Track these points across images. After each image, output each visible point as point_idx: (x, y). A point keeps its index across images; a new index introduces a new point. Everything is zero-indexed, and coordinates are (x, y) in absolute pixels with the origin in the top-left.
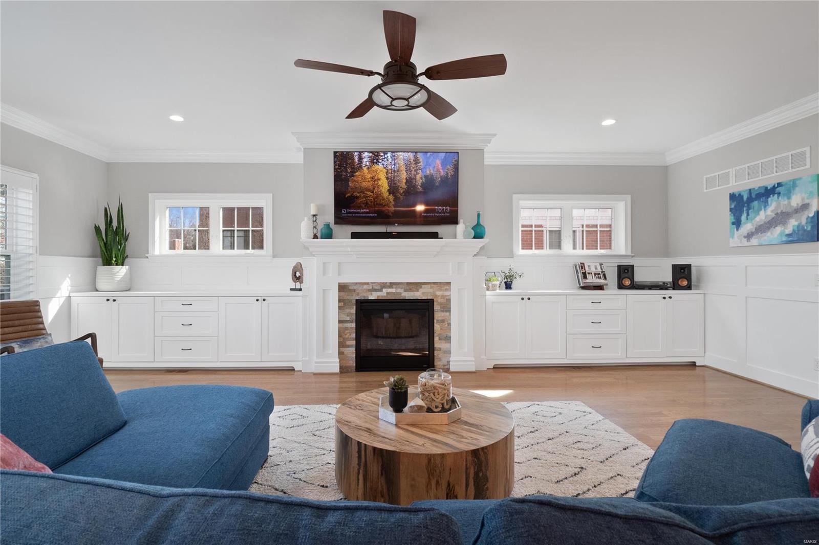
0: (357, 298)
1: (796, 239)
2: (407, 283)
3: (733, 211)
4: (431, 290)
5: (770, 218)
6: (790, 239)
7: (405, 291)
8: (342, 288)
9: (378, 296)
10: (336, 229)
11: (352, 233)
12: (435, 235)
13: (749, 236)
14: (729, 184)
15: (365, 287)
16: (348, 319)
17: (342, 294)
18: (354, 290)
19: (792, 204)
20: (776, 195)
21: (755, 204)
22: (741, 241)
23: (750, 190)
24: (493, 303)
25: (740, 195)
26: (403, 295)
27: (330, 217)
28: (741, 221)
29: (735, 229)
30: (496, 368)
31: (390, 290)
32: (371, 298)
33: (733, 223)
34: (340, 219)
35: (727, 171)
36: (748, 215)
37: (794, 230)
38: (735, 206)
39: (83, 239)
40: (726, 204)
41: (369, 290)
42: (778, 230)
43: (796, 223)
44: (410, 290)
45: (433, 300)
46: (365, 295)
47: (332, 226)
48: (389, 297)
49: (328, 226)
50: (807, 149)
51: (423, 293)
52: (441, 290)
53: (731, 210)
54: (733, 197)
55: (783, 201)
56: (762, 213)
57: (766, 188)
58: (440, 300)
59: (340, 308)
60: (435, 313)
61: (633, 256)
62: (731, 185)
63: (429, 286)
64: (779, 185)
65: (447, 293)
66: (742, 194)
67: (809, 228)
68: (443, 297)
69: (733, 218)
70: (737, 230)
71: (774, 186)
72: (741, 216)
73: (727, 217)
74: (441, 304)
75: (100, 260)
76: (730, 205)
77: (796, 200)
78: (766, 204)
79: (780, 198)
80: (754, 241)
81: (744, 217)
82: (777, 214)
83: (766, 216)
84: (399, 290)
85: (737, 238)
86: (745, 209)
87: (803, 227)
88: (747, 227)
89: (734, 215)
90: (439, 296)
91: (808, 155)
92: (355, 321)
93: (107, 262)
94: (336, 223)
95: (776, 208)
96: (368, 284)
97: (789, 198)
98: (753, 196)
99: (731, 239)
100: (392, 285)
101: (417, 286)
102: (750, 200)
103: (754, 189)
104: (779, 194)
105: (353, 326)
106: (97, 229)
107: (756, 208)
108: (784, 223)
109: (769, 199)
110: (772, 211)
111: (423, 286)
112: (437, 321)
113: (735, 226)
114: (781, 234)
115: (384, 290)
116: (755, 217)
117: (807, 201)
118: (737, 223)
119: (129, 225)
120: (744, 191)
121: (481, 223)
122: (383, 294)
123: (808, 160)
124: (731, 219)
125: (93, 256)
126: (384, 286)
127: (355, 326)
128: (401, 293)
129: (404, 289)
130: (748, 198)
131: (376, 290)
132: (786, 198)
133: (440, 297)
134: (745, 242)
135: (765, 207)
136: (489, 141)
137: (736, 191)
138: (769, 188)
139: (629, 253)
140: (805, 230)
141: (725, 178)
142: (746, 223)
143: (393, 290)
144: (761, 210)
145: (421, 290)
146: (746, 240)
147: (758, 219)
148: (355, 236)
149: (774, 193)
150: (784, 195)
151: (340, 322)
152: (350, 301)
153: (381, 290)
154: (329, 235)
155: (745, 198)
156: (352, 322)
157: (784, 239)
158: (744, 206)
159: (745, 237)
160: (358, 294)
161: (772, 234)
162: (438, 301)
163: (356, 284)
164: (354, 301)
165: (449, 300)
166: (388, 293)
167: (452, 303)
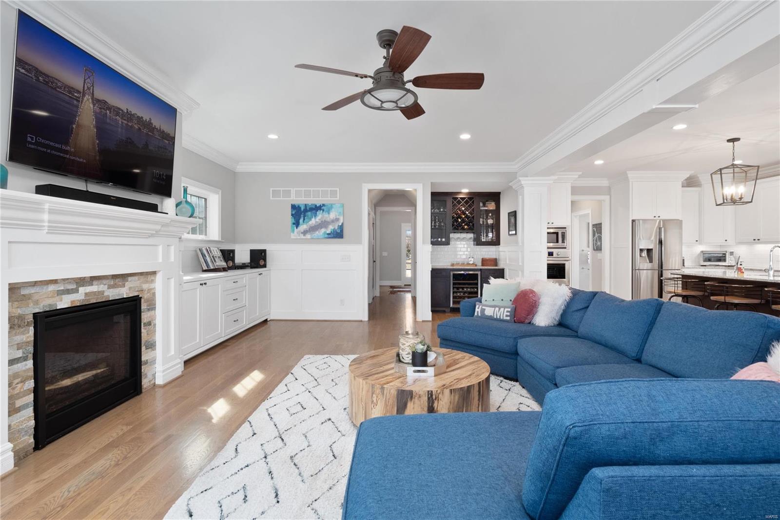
0: (37, 310)
1: (332, 236)
2: (113, 275)
3: (294, 216)
4: (137, 283)
5: (318, 223)
6: (330, 236)
7: (109, 288)
8: (16, 292)
9: (72, 302)
12: (154, 208)
13: (305, 233)
14: (290, 197)
15: (52, 288)
16: (22, 354)
17: (13, 305)
18: (31, 296)
19: (331, 217)
20: (322, 211)
21: (309, 213)
22: (299, 234)
23: (306, 205)
25: (299, 206)
26: (106, 294)
28: (299, 223)
29: (295, 228)
31: (90, 289)
32: (61, 305)
33: (294, 224)
35: (289, 189)
36: (304, 220)
37: (331, 232)
38: (295, 213)
40: (289, 211)
42: (323, 230)
43: (333, 228)
44: (115, 286)
45: (140, 296)
46: (50, 301)
48: (88, 301)
50: (338, 189)
51: (130, 288)
52: (147, 282)
53: (292, 215)
54: (293, 207)
55: (326, 215)
56: (313, 219)
57: (316, 205)
60: (142, 314)
61: (222, 242)
62: (292, 198)
63: (136, 278)
64: (324, 205)
65: (152, 286)
66: (300, 206)
67: (339, 231)
68: (149, 290)
69: (293, 220)
70: (297, 228)
71: (321, 205)
72: (299, 219)
73: (290, 220)
74: (147, 301)
76: (292, 211)
77: (332, 215)
78: (316, 215)
79: (324, 213)
80: (308, 236)
81: (301, 221)
82: (322, 221)
83: (316, 222)
84: (101, 288)
85: (296, 234)
86: (302, 215)
87: (336, 230)
88: (303, 227)
89: (295, 219)
90: (145, 290)
91: (338, 191)
92: (31, 356)
95: (322, 218)
96: (55, 282)
97: (329, 213)
98: (308, 208)
99: (292, 233)
100: (92, 280)
101: (123, 278)
102: (306, 211)
103: (308, 204)
104: (323, 210)
105: (27, 367)
107: (310, 216)
108: (326, 227)
109: (318, 212)
110: (319, 220)
111: (130, 279)
112: (144, 324)
113: (295, 225)
114: (325, 233)
115: (81, 289)
116: (309, 221)
117: (338, 217)
118: (297, 224)
120: (302, 205)
122: (79, 297)
123: (338, 194)
124: (292, 221)
126: (81, 282)
127: (32, 366)
128: (102, 292)
129: (108, 285)
130: (304, 210)
131: (68, 292)
132: (327, 213)
133: (146, 292)
134: (302, 236)
135: (315, 216)
137: (296, 203)
138: (318, 206)
139: (220, 240)
140: (337, 232)
141: (287, 193)
142: (302, 225)
143: (94, 288)
144: (313, 217)
145: (128, 284)
146: (302, 235)
147: (310, 223)
149: (320, 209)
150: (326, 211)
152: (25, 318)
153: (76, 291)
155: (302, 209)
156: (26, 360)
157: (326, 236)
158: (301, 214)
159: (302, 233)
160: (36, 303)
161: (319, 232)
162: (145, 296)
163: (35, 284)
164: (30, 318)
165: (154, 294)
166: (86, 294)
167: (157, 296)
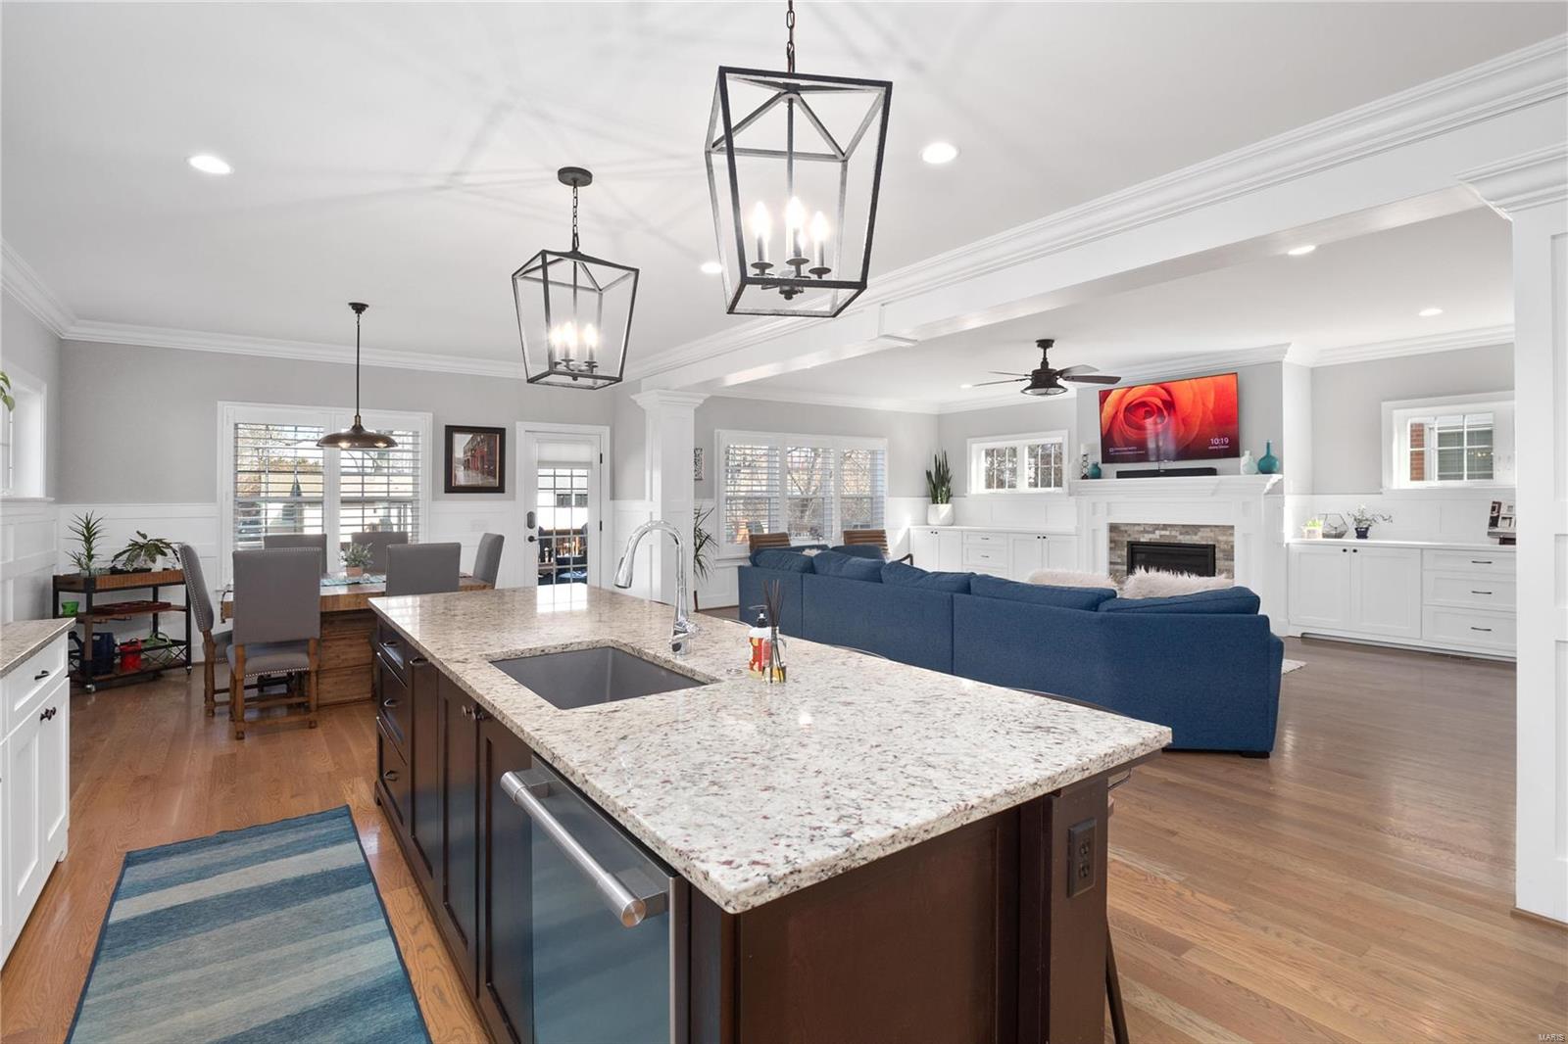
0: (1129, 540)
2: (1184, 525)
4: (1212, 534)
7: (1181, 534)
8: (1114, 528)
9: (1150, 539)
10: (1105, 468)
11: (1118, 473)
12: (1212, 472)
15: (1137, 528)
16: (1119, 561)
17: (1114, 534)
18: (1126, 531)
24: (1300, 553)
26: (1178, 538)
27: (1098, 458)
30: (1304, 637)
31: (1163, 533)
32: (1142, 540)
34: (1107, 458)
39: (921, 485)
41: (1142, 532)
44: (1187, 533)
45: (1214, 546)
46: (1137, 536)
47: (1100, 465)
48: (1162, 541)
49: (1096, 466)
51: (1202, 538)
52: (1225, 535)
58: (1223, 546)
59: (1111, 549)
63: (1208, 530)
65: (1230, 539)
68: (1226, 543)
74: (1224, 551)
75: (931, 499)
84: (1174, 533)
90: (1221, 541)
92: (1126, 563)
93: (935, 501)
94: (1103, 462)
96: (1139, 525)
100: (1165, 527)
101: (1196, 528)
105: (1124, 569)
106: (929, 474)
111: (1202, 529)
112: (1220, 570)
115: (1157, 532)
119: (953, 471)
121: (1272, 453)
122: (1156, 537)
125: (927, 496)
126: (1157, 527)
127: (1126, 569)
128: (1176, 537)
129: (1180, 532)
131: (1148, 532)
133: (1222, 543)
136: (1285, 352)
143: (1167, 533)
145: (1201, 534)
148: (1121, 475)
151: (1111, 563)
152: (1122, 543)
153: (1154, 532)
154: (1097, 474)
156: (1123, 564)
160: (1129, 535)
162: (1220, 547)
163: (1127, 524)
164: (1126, 543)
165: (1232, 547)
166: (1161, 536)
167: (1235, 550)
